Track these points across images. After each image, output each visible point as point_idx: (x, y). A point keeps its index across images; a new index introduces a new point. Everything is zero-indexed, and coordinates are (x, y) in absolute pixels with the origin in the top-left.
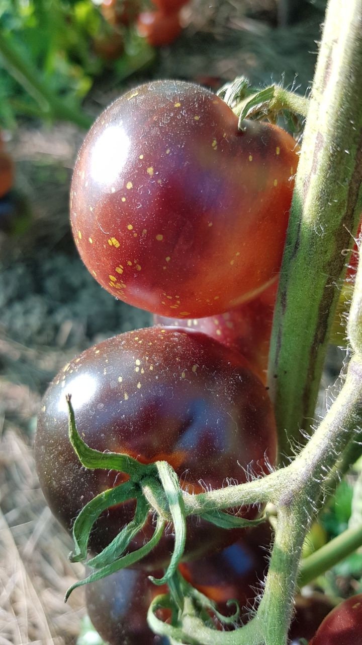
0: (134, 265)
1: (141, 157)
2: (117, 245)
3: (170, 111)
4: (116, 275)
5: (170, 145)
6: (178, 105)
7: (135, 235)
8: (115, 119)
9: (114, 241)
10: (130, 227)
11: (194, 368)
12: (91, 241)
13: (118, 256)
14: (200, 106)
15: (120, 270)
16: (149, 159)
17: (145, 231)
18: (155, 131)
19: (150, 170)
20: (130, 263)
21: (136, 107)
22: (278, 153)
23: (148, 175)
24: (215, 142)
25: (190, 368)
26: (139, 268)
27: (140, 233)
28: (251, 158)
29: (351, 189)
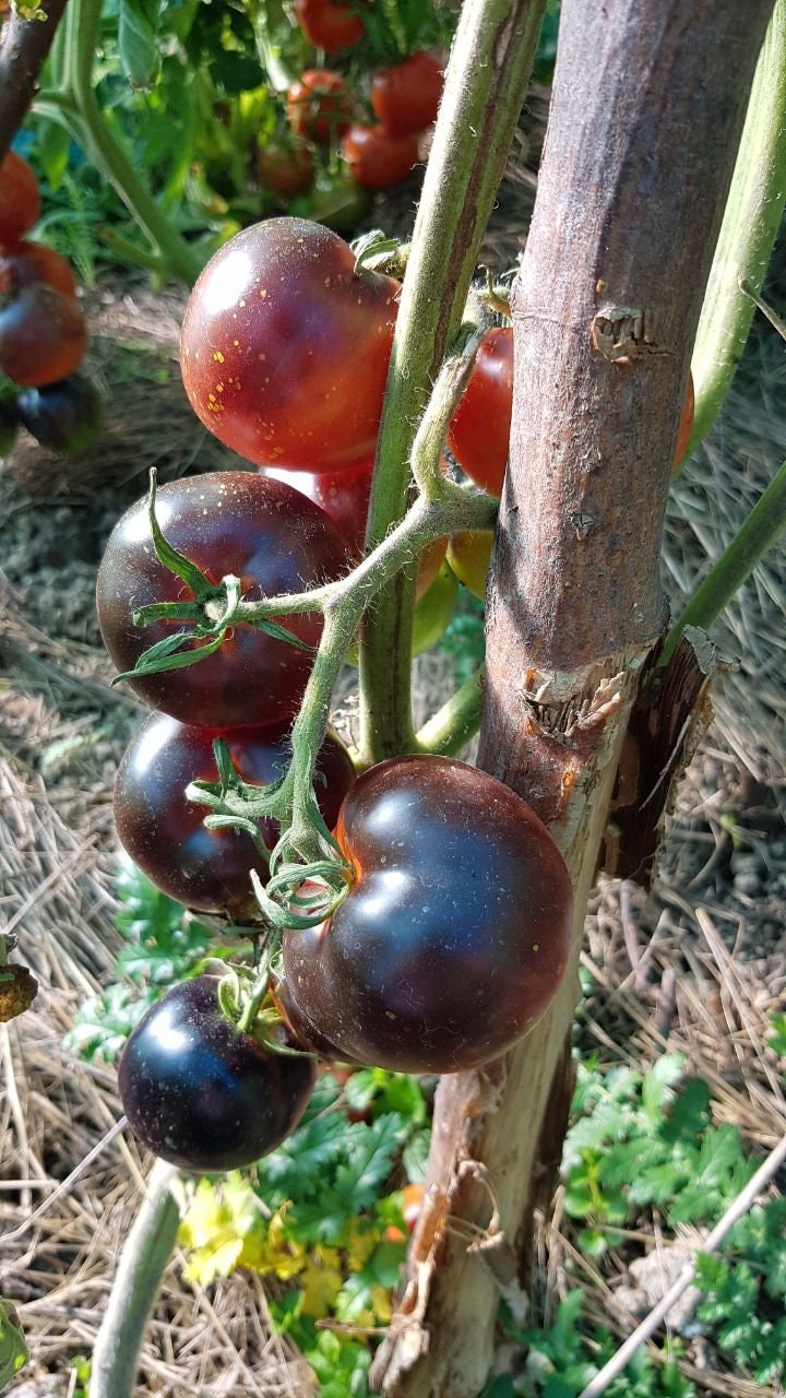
0: (234, 383)
1: (258, 280)
2: (222, 360)
3: (292, 244)
4: (217, 394)
5: (286, 274)
6: (301, 241)
7: (240, 351)
8: (240, 245)
9: (219, 357)
10: (236, 343)
11: (278, 505)
12: (197, 356)
13: (220, 371)
14: (321, 245)
15: (220, 388)
16: (264, 283)
17: (250, 349)
18: (275, 260)
19: (263, 293)
20: (231, 381)
21: (262, 236)
22: (388, 303)
23: (261, 297)
24: (328, 280)
25: (274, 503)
26: (239, 387)
27: (244, 350)
28: (359, 301)
29: (436, 340)
